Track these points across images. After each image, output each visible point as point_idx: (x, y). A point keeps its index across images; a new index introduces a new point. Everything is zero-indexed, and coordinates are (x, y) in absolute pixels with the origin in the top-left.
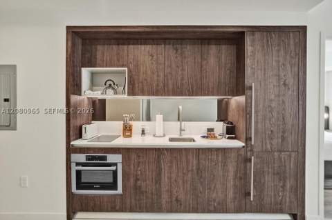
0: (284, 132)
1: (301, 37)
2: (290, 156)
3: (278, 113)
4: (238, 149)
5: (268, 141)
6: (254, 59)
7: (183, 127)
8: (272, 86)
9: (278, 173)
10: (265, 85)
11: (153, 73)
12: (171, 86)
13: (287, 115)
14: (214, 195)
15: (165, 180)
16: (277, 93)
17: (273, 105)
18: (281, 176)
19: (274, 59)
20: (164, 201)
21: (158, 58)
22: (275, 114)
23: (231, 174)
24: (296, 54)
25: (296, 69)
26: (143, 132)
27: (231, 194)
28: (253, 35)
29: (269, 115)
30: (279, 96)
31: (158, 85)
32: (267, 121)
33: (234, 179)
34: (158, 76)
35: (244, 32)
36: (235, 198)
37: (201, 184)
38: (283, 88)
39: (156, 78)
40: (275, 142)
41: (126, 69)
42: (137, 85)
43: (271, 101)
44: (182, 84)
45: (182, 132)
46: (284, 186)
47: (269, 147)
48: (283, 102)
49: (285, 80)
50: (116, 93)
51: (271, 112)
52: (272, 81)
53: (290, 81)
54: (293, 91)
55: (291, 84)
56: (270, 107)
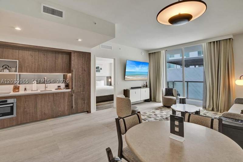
0: (84, 85)
1: (89, 56)
2: (86, 93)
3: (82, 79)
4: (69, 92)
5: (79, 88)
6: (74, 61)
7: (46, 86)
8: (80, 71)
9: (82, 99)
11: (32, 63)
12: (41, 69)
13: (85, 80)
14: (60, 109)
15: (39, 106)
17: (81, 76)
18: (83, 99)
19: (81, 62)
20: (38, 115)
21: (35, 57)
23: (66, 101)
25: (88, 65)
26: (25, 89)
27: (66, 108)
28: (74, 53)
29: (79, 80)
30: (82, 74)
31: (35, 69)
32: (79, 82)
33: (68, 102)
35: (71, 52)
36: (68, 109)
37: (55, 106)
38: (84, 71)
39: (34, 66)
40: (81, 88)
41: (18, 61)
42: (23, 68)
43: (80, 75)
44: (46, 68)
45: (46, 88)
46: (84, 103)
47: (79, 90)
48: (84, 76)
49: (84, 69)
50: (10, 71)
52: (81, 69)
53: (86, 69)
54: (87, 72)
55: (86, 70)
56: (79, 77)
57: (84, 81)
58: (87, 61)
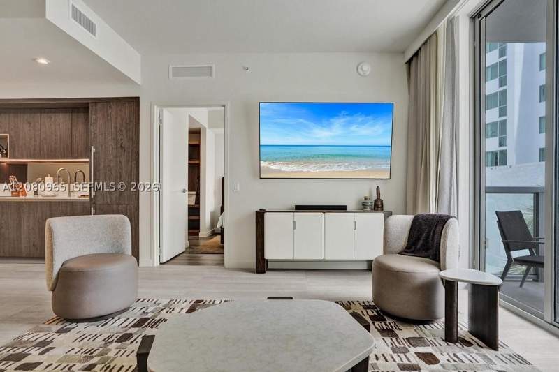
1: (135, 107)
2: (126, 208)
3: (116, 171)
5: (108, 196)
6: (96, 126)
8: (111, 149)
10: (105, 147)
11: (31, 139)
12: (46, 150)
13: (124, 173)
16: (115, 154)
17: (112, 165)
19: (113, 124)
21: (34, 126)
22: (113, 172)
24: (131, 121)
25: (131, 133)
26: (36, 192)
28: (96, 105)
29: (108, 173)
30: (116, 157)
32: (107, 179)
34: (35, 141)
35: (88, 103)
38: (120, 150)
39: (33, 143)
40: (113, 196)
41: (8, 135)
42: (17, 149)
43: (110, 161)
44: (55, 148)
47: (109, 200)
48: (120, 162)
49: (121, 144)
51: (110, 170)
52: (111, 144)
53: (126, 144)
54: (128, 152)
55: (126, 147)
56: (109, 166)
57: (121, 177)
58: (128, 121)
